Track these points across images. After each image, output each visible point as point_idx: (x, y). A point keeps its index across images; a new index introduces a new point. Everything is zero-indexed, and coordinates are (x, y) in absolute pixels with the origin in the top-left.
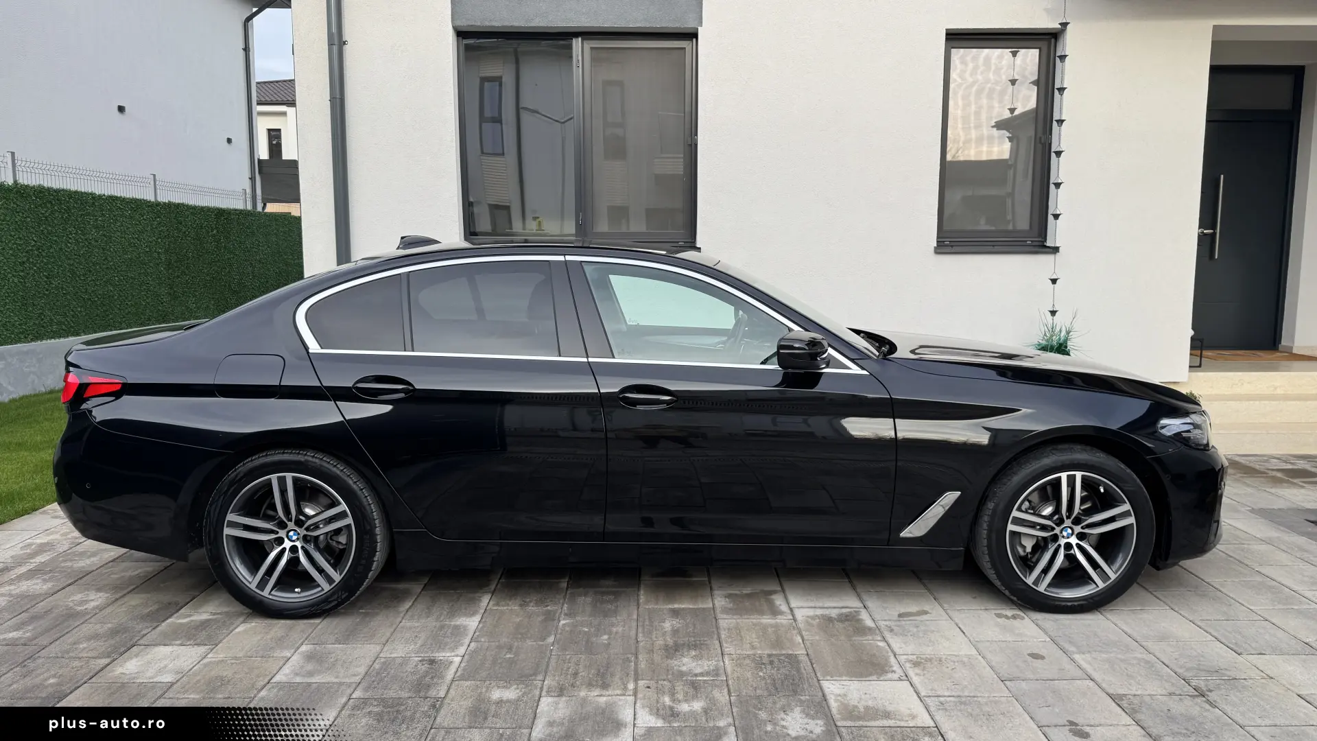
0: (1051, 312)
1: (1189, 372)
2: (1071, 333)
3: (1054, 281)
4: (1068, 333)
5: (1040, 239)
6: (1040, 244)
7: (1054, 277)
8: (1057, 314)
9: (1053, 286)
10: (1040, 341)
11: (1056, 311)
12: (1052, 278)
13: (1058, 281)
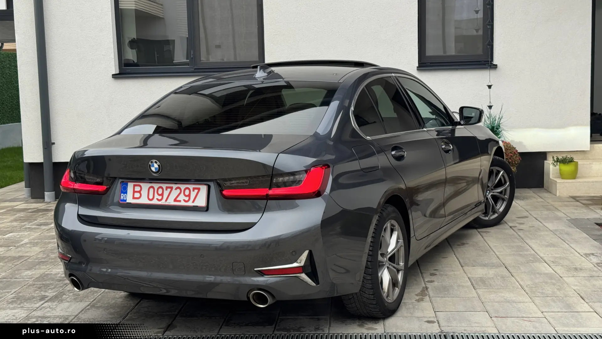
0: (488, 106)
3: (490, 87)
4: (500, 119)
5: (488, 60)
6: (488, 63)
7: (490, 84)
9: (489, 90)
11: (492, 106)
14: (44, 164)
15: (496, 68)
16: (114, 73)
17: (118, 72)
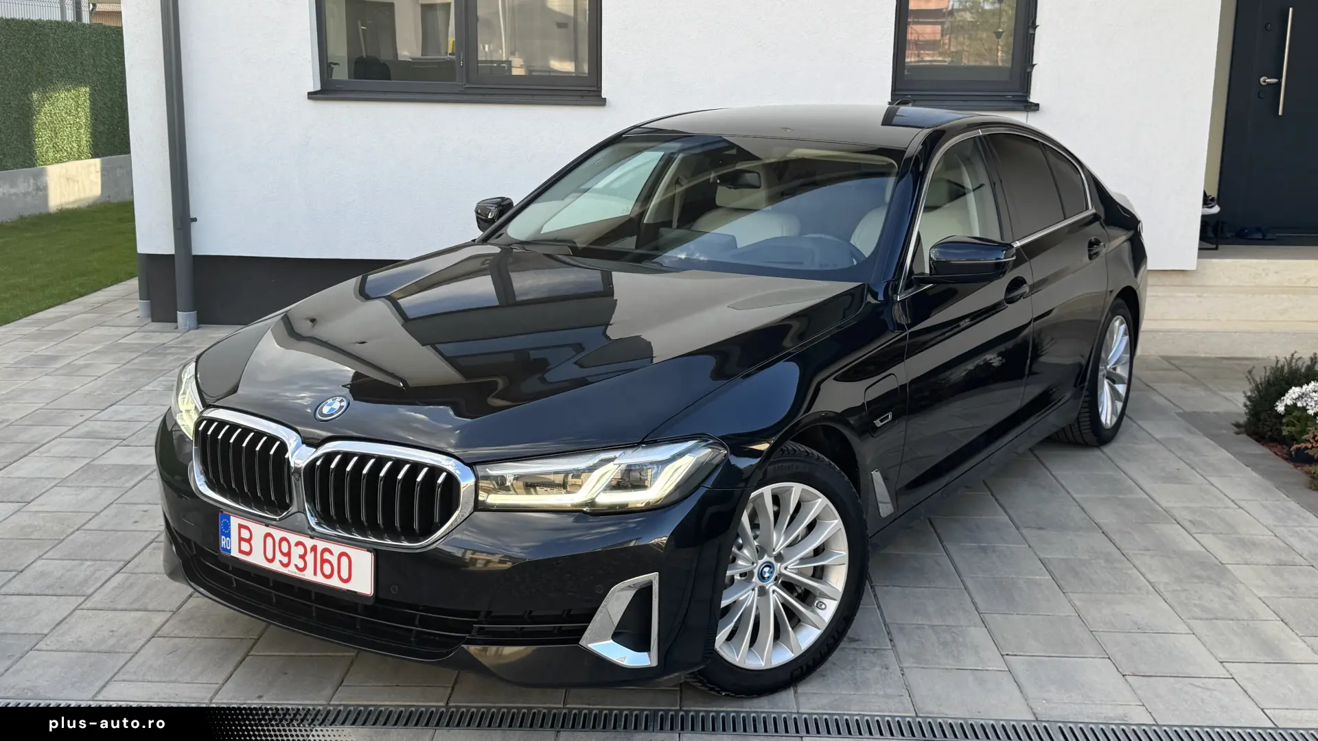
1: (1200, 257)
5: (1020, 94)
6: (1023, 99)
14: (176, 257)
15: (1038, 110)
16: (312, 90)
17: (319, 88)
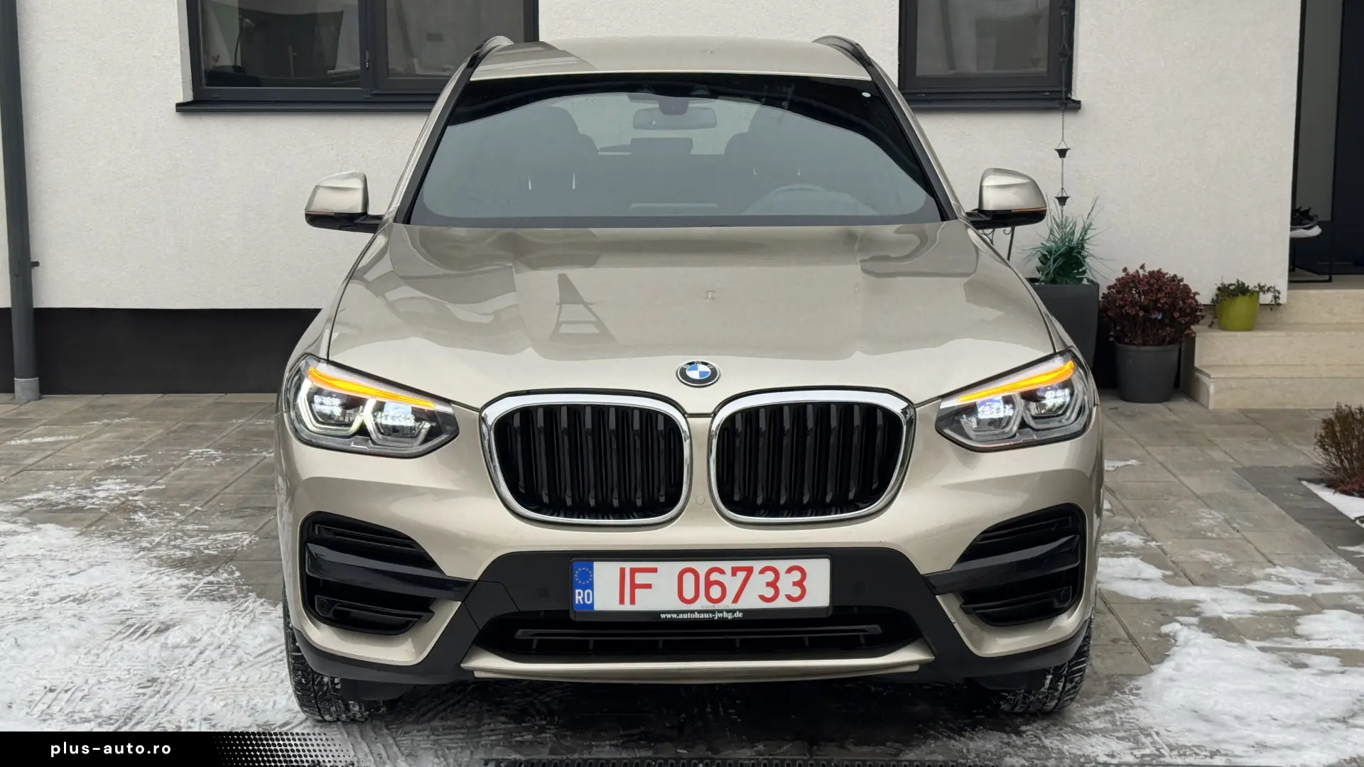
0: (1058, 198)
2: (1089, 232)
3: (1062, 153)
4: (1085, 230)
5: (1061, 90)
7: (1063, 147)
8: (1068, 201)
9: (1060, 160)
10: (1045, 243)
11: (1066, 198)
12: (1059, 148)
13: (1068, 153)
14: (12, 311)
15: (1080, 108)
16: (181, 100)
17: (190, 98)
